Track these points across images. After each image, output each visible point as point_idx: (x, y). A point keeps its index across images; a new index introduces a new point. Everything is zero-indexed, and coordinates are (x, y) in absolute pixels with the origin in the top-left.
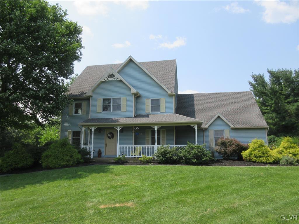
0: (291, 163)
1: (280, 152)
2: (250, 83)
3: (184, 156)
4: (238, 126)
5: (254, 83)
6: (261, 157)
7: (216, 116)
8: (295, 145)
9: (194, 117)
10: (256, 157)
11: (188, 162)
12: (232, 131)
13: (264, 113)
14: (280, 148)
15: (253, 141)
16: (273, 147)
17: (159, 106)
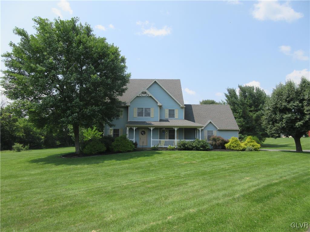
0: (251, 150)
1: (246, 145)
2: (226, 94)
3: (196, 146)
4: (222, 129)
5: (228, 94)
6: (236, 147)
7: (209, 122)
8: (254, 141)
9: (194, 121)
10: (233, 147)
11: (198, 149)
12: (218, 131)
13: (235, 118)
14: (246, 142)
15: (232, 138)
16: (242, 142)
17: (174, 114)
